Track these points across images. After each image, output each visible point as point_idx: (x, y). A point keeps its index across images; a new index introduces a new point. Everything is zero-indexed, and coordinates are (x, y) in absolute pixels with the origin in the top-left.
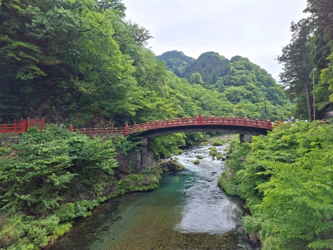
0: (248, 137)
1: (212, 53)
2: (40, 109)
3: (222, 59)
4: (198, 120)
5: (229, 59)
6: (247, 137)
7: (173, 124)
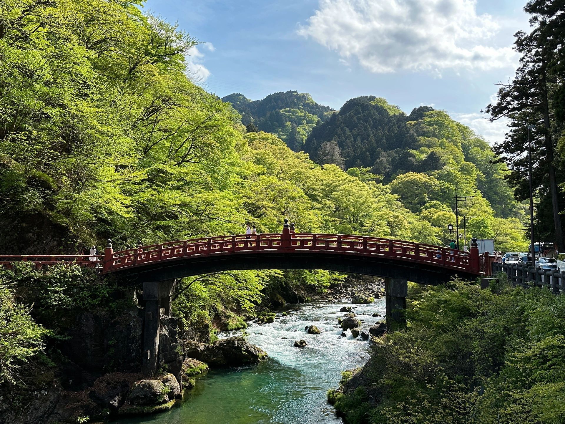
3: (391, 113)
5: (408, 114)
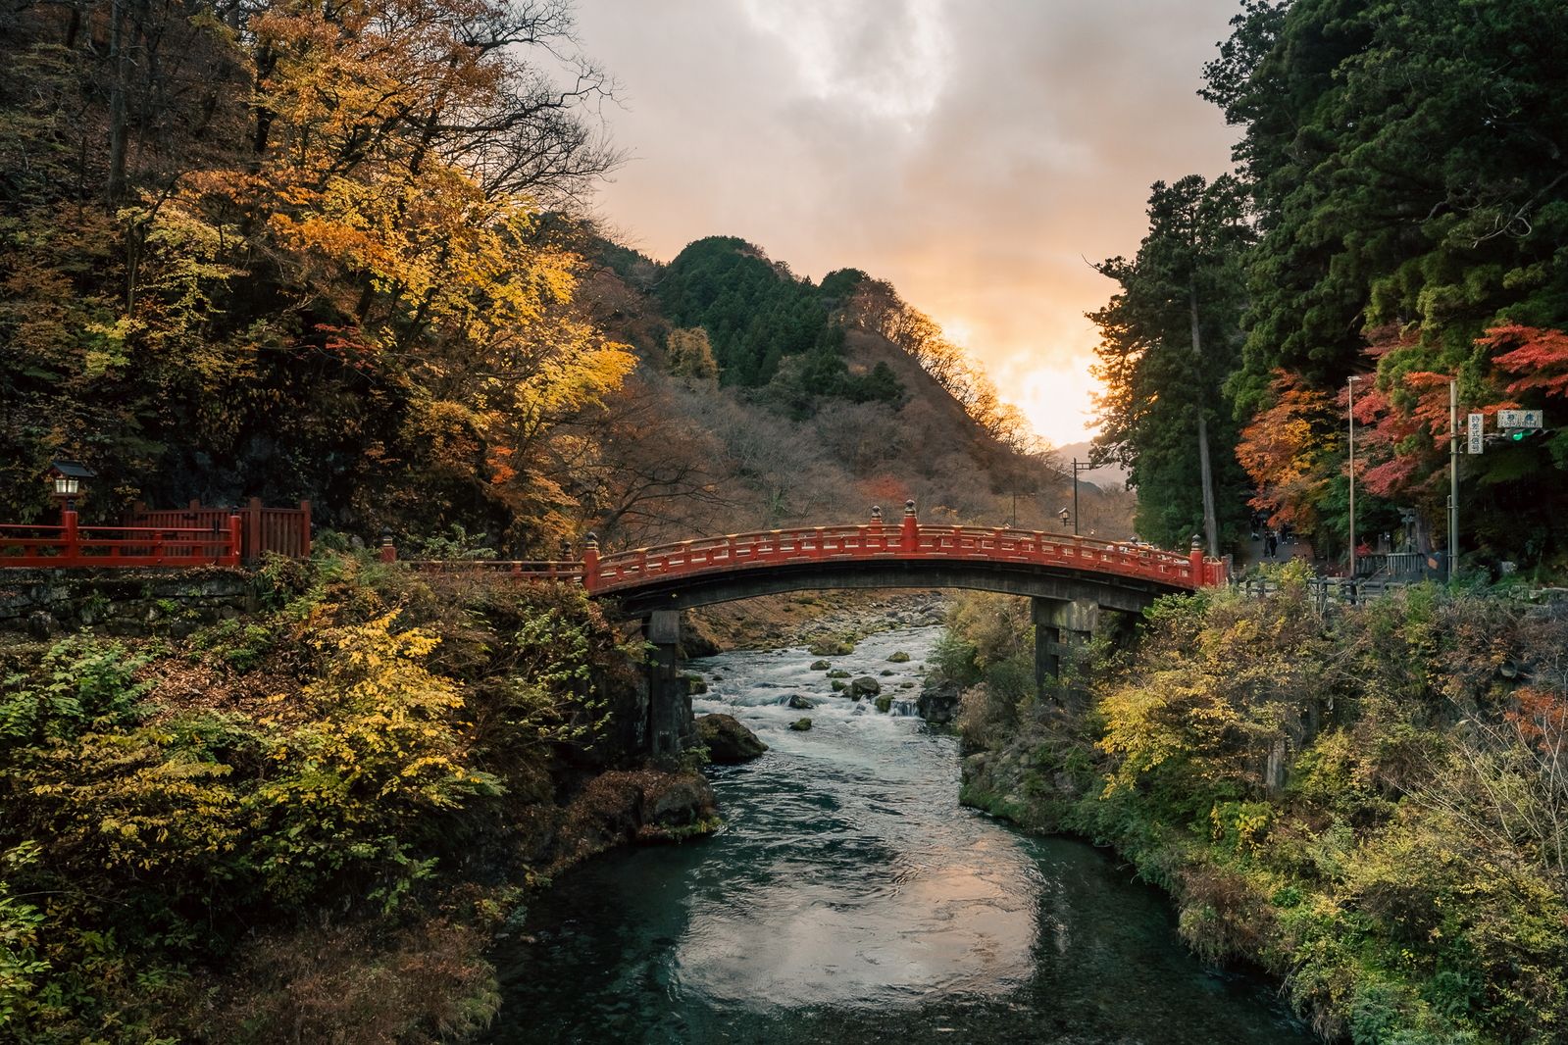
0: (1085, 612)
1: (738, 243)
2: (239, 464)
4: (902, 540)
5: (817, 281)
6: (1080, 613)
7: (776, 553)
